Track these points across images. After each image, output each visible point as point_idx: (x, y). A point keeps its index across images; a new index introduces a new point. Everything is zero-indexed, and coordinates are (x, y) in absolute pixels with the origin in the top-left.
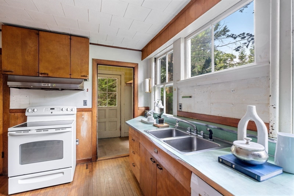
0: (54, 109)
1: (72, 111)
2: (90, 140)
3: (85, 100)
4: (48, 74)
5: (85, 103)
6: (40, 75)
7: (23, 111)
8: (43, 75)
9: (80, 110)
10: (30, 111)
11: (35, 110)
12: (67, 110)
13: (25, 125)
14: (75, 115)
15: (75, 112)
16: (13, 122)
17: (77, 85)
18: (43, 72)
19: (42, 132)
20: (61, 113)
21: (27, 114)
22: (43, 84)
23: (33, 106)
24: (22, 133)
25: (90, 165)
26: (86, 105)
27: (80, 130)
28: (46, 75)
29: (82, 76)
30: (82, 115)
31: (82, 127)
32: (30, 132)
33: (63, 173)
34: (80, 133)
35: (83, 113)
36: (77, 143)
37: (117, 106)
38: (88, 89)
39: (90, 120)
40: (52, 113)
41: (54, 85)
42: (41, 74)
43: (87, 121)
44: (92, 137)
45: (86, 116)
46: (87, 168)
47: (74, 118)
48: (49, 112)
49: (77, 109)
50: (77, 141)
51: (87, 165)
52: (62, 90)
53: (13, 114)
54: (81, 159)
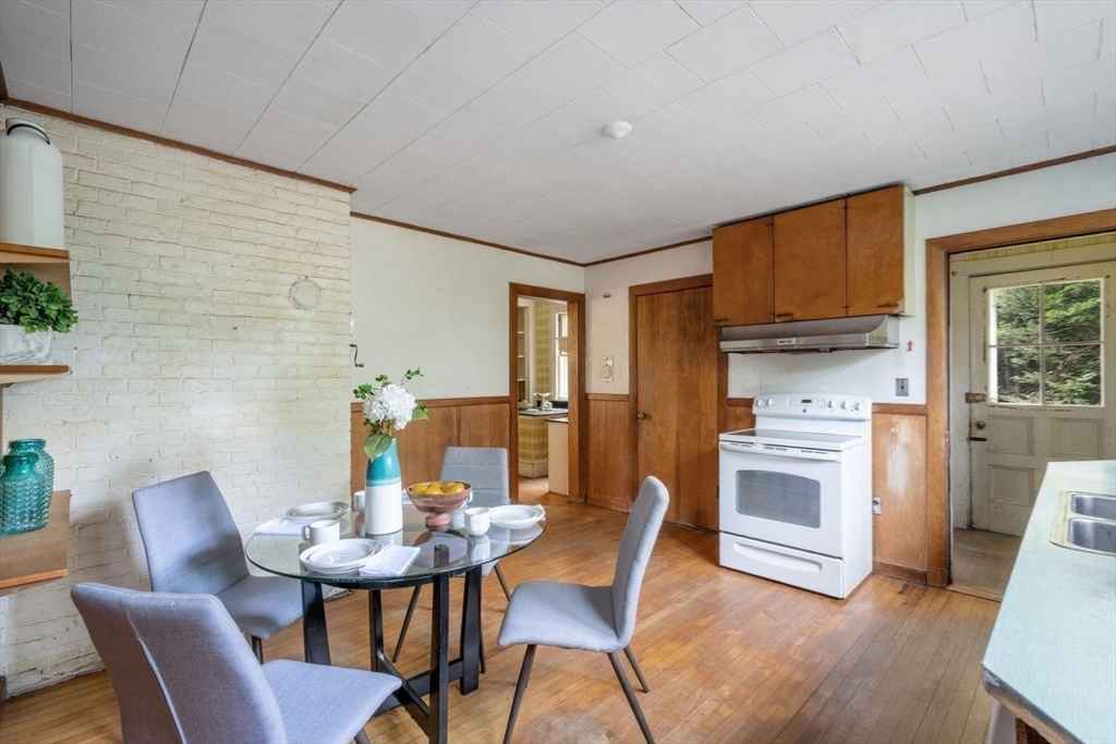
0: (809, 401)
1: (857, 409)
2: (922, 512)
3: (903, 380)
4: (791, 315)
5: (902, 387)
6: (777, 320)
7: (749, 403)
8: (783, 319)
9: (882, 410)
10: (760, 403)
11: (771, 402)
12: (843, 407)
13: (753, 434)
14: (869, 424)
15: (866, 412)
16: (733, 426)
17: (862, 336)
18: (782, 311)
19: (775, 451)
20: (827, 412)
21: (755, 410)
22: (779, 340)
23: (766, 391)
24: (739, 447)
25: (915, 591)
26: (906, 394)
27: (884, 471)
28: (789, 318)
29: (880, 306)
30: (892, 425)
31: (890, 463)
32: (752, 449)
33: (820, 565)
34: (885, 481)
35: (895, 418)
36: (877, 509)
37: (1103, 403)
38: (910, 344)
39: (919, 443)
40: (804, 411)
41: (803, 341)
42: (779, 316)
43: (907, 447)
44: (926, 502)
45: (905, 428)
46: (901, 593)
47: (865, 431)
48: (798, 409)
49: (874, 404)
50: (875, 503)
51: (905, 587)
52: (832, 350)
53: (732, 409)
54: (887, 562)
